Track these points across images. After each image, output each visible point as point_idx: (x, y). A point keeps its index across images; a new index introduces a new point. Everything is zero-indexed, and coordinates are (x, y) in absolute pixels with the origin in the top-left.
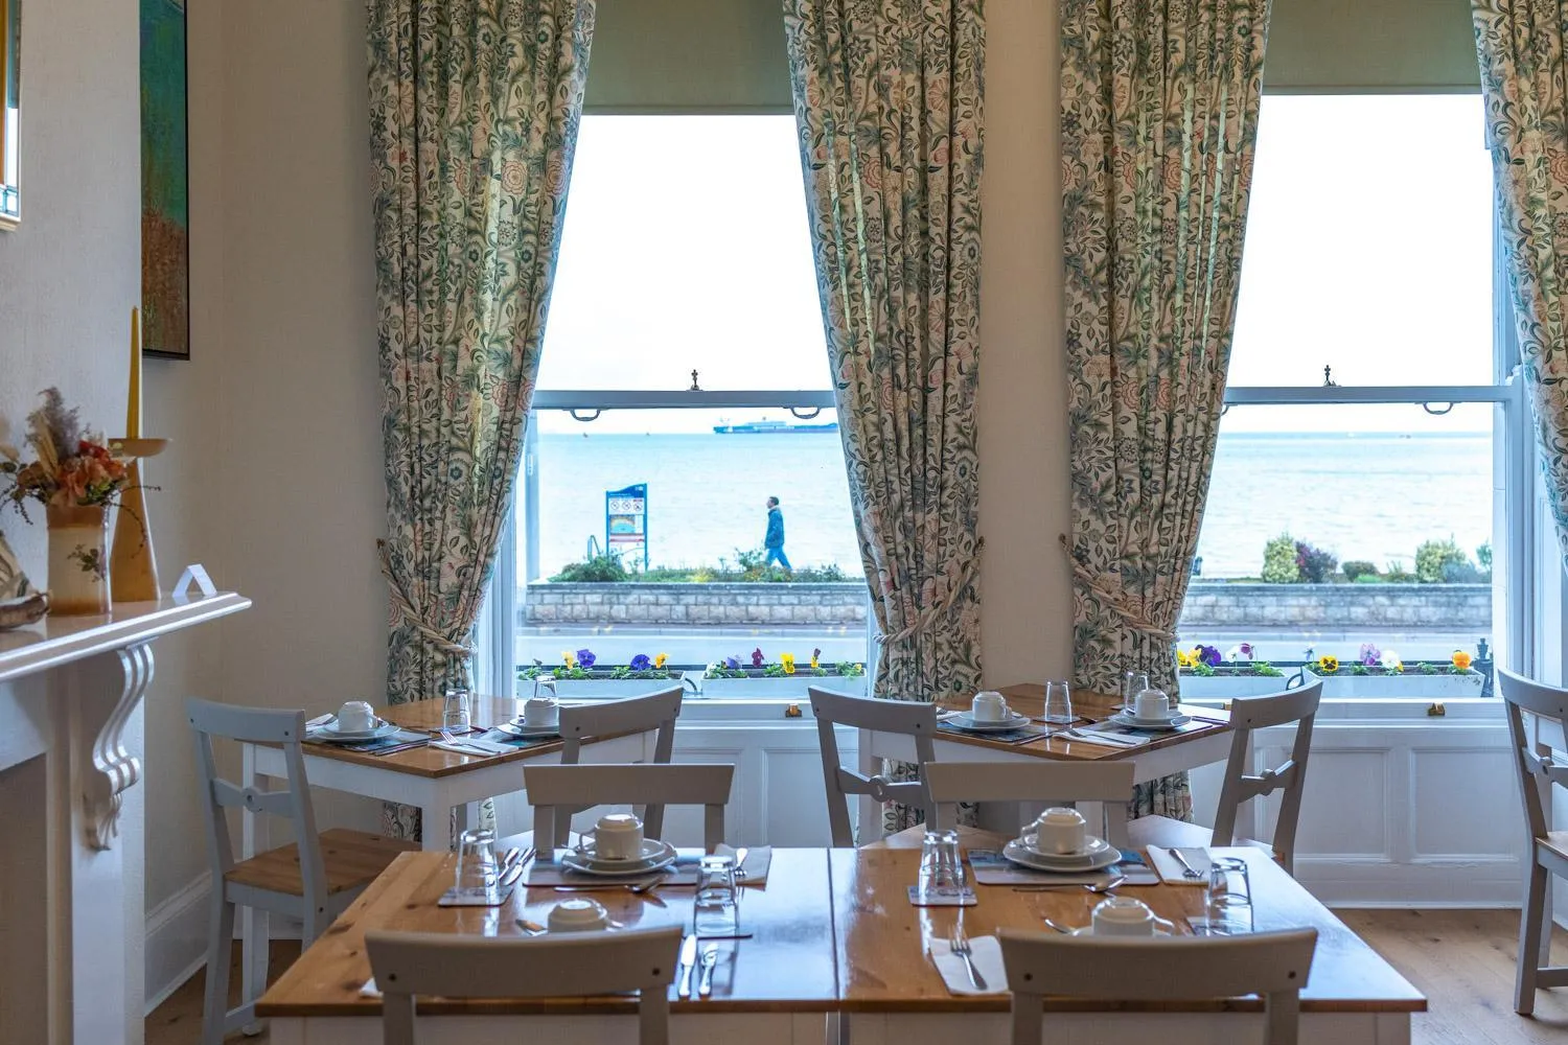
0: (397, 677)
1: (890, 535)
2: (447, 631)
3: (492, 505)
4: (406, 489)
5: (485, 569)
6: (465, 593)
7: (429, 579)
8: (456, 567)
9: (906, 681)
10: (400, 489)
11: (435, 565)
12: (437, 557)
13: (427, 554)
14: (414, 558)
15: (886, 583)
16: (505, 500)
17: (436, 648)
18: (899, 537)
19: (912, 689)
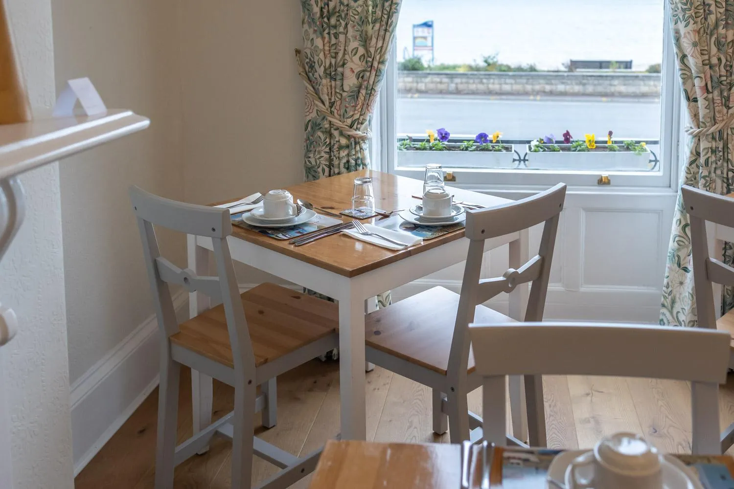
0: (311, 155)
1: (706, 48)
2: (349, 121)
3: (384, 23)
4: (316, 10)
5: (378, 72)
6: (363, 92)
7: (335, 80)
8: (356, 71)
9: (714, 166)
10: (312, 9)
11: (340, 69)
12: (341, 63)
13: (333, 61)
14: (324, 64)
15: (701, 88)
16: (394, 19)
17: (341, 134)
18: (714, 50)
19: (719, 172)
